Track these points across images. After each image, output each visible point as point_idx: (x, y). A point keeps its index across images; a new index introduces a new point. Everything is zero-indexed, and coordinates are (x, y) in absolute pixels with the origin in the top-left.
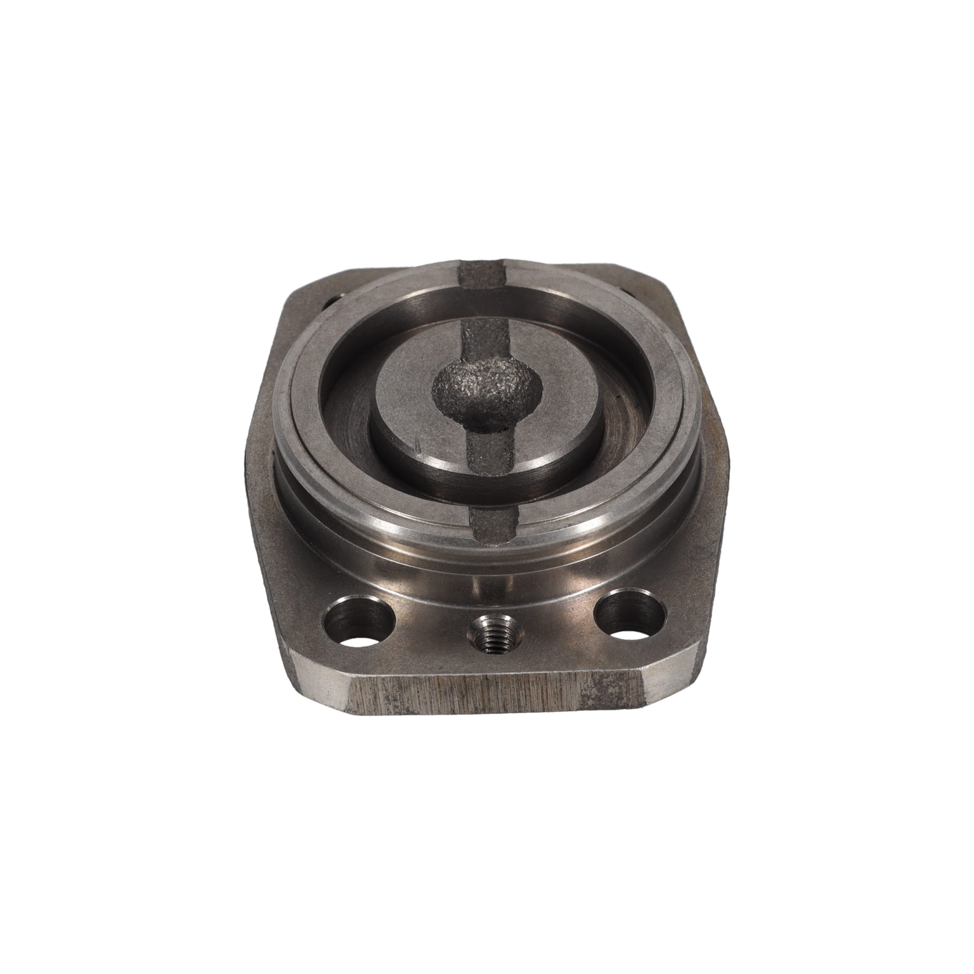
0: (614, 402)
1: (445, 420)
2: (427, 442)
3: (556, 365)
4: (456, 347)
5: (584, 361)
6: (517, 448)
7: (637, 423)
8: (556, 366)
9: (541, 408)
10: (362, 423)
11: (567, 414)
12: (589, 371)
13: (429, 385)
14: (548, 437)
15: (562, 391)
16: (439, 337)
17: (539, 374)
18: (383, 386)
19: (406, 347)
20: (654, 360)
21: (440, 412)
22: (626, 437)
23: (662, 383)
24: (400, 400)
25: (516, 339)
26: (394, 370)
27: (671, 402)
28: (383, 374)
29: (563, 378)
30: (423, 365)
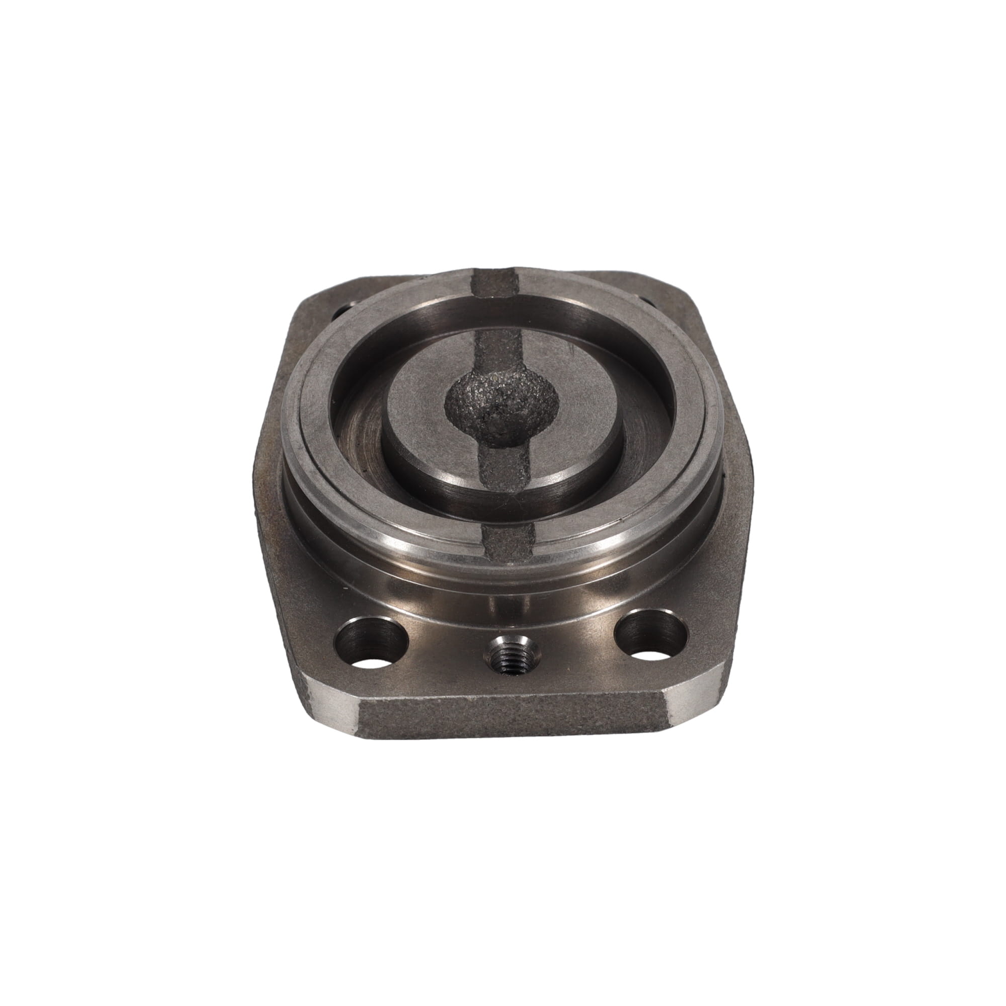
0: (369, 465)
1: (544, 374)
2: (562, 351)
3: (430, 431)
4: (535, 450)
5: (400, 435)
6: (472, 346)
7: (348, 442)
8: (430, 429)
9: (446, 386)
10: (632, 442)
11: (420, 380)
12: (396, 424)
13: (562, 409)
14: (441, 357)
15: (424, 403)
16: (554, 461)
17: (448, 421)
18: (610, 408)
19: (588, 449)
20: (327, 436)
21: (550, 382)
22: (360, 429)
23: (320, 412)
24: (591, 393)
25: (472, 459)
26: (599, 424)
27: (313, 392)
28: (610, 420)
29: (423, 417)
30: (569, 430)
